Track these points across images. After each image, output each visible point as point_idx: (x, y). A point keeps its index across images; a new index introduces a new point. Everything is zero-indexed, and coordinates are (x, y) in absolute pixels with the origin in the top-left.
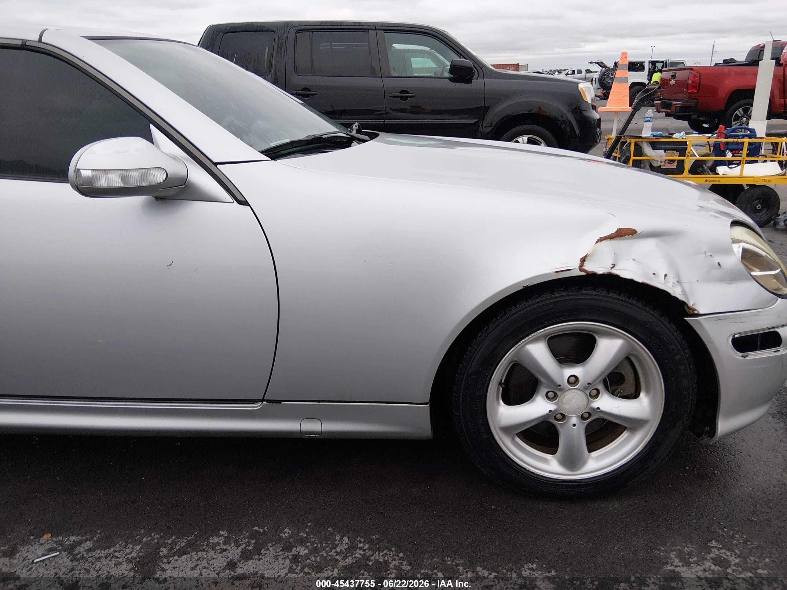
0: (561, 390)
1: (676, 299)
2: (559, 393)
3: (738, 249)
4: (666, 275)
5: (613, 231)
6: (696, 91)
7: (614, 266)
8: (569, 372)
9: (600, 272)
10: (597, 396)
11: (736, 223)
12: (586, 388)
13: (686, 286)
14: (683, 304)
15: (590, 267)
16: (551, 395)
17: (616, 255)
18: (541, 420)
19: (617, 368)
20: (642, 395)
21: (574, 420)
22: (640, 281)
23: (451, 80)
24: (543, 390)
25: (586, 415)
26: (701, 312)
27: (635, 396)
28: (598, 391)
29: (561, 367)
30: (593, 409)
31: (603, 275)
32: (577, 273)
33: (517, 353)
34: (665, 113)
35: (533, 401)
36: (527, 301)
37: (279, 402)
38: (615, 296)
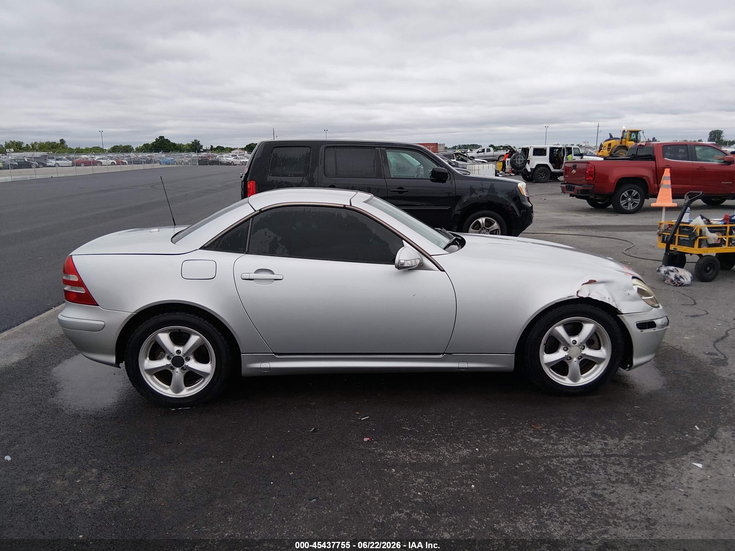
0: (570, 346)
1: (614, 307)
2: (569, 348)
3: (635, 288)
4: (609, 298)
5: (588, 281)
6: (592, 179)
7: (589, 294)
8: (572, 339)
9: (585, 297)
10: (584, 349)
11: (634, 277)
12: (580, 345)
13: (617, 302)
14: (616, 309)
15: (581, 295)
16: (565, 349)
17: (590, 290)
18: (560, 360)
19: (591, 337)
20: (602, 348)
21: (575, 359)
22: (600, 300)
23: (432, 181)
24: (562, 347)
25: (580, 357)
26: (623, 313)
27: (599, 348)
28: (584, 346)
29: (570, 337)
30: (583, 354)
31: (586, 298)
32: (576, 297)
33: (552, 331)
34: (569, 194)
35: (558, 351)
36: (556, 309)
37: (451, 354)
38: (590, 306)
